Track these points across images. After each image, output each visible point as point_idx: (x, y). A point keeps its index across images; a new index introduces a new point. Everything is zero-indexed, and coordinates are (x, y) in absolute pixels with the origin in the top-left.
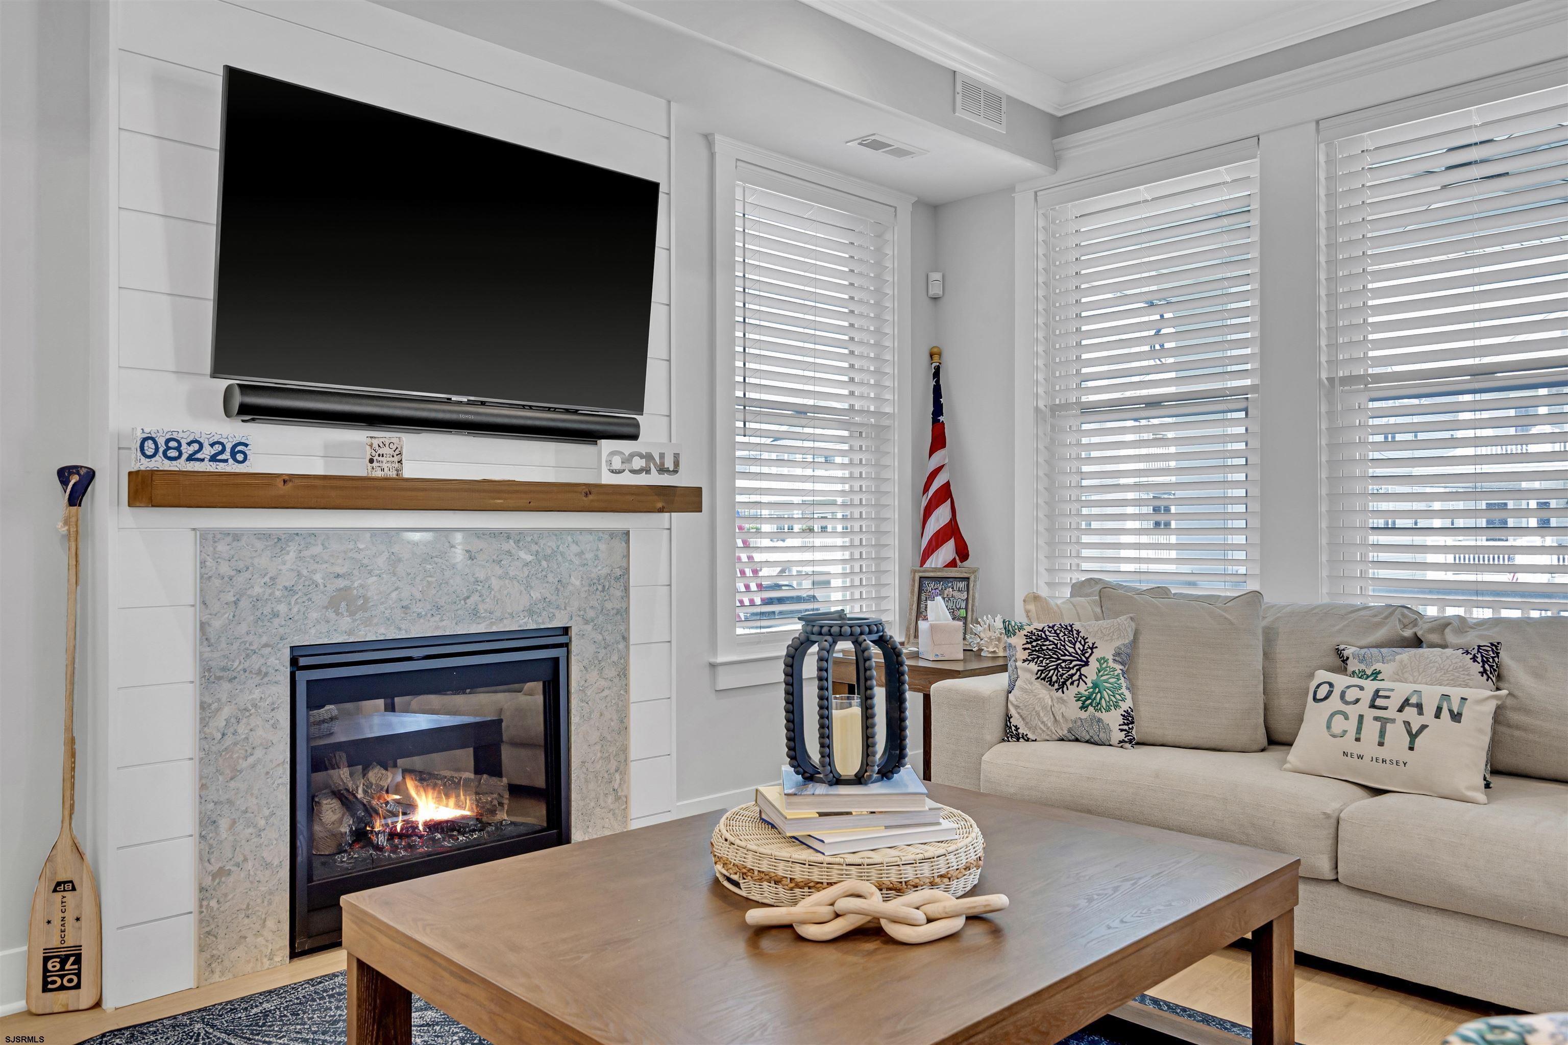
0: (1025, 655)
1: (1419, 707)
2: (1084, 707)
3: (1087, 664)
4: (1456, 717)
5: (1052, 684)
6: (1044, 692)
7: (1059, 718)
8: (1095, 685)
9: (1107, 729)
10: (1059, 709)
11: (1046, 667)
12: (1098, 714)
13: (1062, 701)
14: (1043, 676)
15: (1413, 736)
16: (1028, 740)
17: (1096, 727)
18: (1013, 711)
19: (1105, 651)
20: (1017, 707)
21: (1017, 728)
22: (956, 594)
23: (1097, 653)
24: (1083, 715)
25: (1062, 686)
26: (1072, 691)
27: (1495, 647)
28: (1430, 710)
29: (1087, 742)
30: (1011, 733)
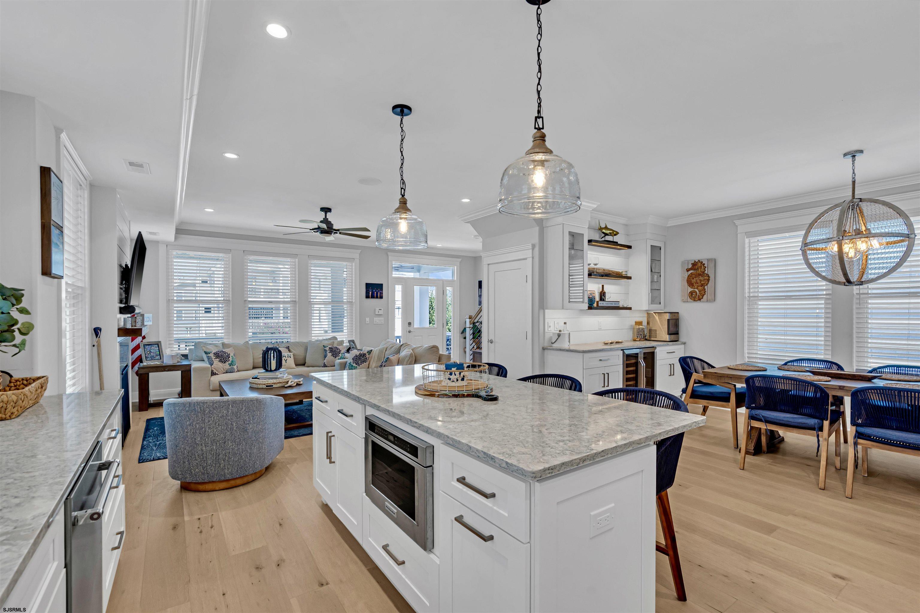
0: (215, 357)
1: (285, 356)
2: (230, 366)
3: (229, 357)
4: (290, 357)
5: (223, 362)
6: (221, 364)
7: (225, 369)
8: (232, 361)
9: (234, 369)
10: (225, 367)
11: (221, 359)
12: (233, 367)
13: (225, 365)
14: (221, 361)
15: (286, 361)
16: (217, 374)
17: (232, 369)
18: (213, 369)
19: (232, 355)
20: (214, 368)
21: (215, 373)
22: (155, 348)
23: (231, 355)
24: (230, 367)
25: (225, 363)
26: (227, 363)
27: (289, 347)
28: (287, 357)
29: (230, 373)
30: (213, 374)
